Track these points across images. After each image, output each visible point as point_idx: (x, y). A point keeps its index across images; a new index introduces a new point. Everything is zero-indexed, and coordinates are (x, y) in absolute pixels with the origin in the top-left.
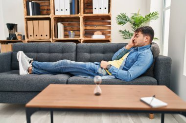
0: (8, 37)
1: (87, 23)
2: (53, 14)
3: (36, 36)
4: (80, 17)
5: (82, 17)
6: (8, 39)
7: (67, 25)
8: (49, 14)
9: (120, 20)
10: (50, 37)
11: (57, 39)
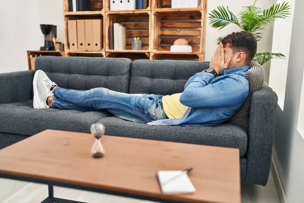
0: (43, 45)
1: (166, 25)
2: (107, 8)
3: (81, 44)
4: (149, 13)
5: (153, 13)
6: (42, 48)
7: (132, 27)
8: (100, 9)
9: (217, 20)
10: (102, 47)
11: (112, 51)
